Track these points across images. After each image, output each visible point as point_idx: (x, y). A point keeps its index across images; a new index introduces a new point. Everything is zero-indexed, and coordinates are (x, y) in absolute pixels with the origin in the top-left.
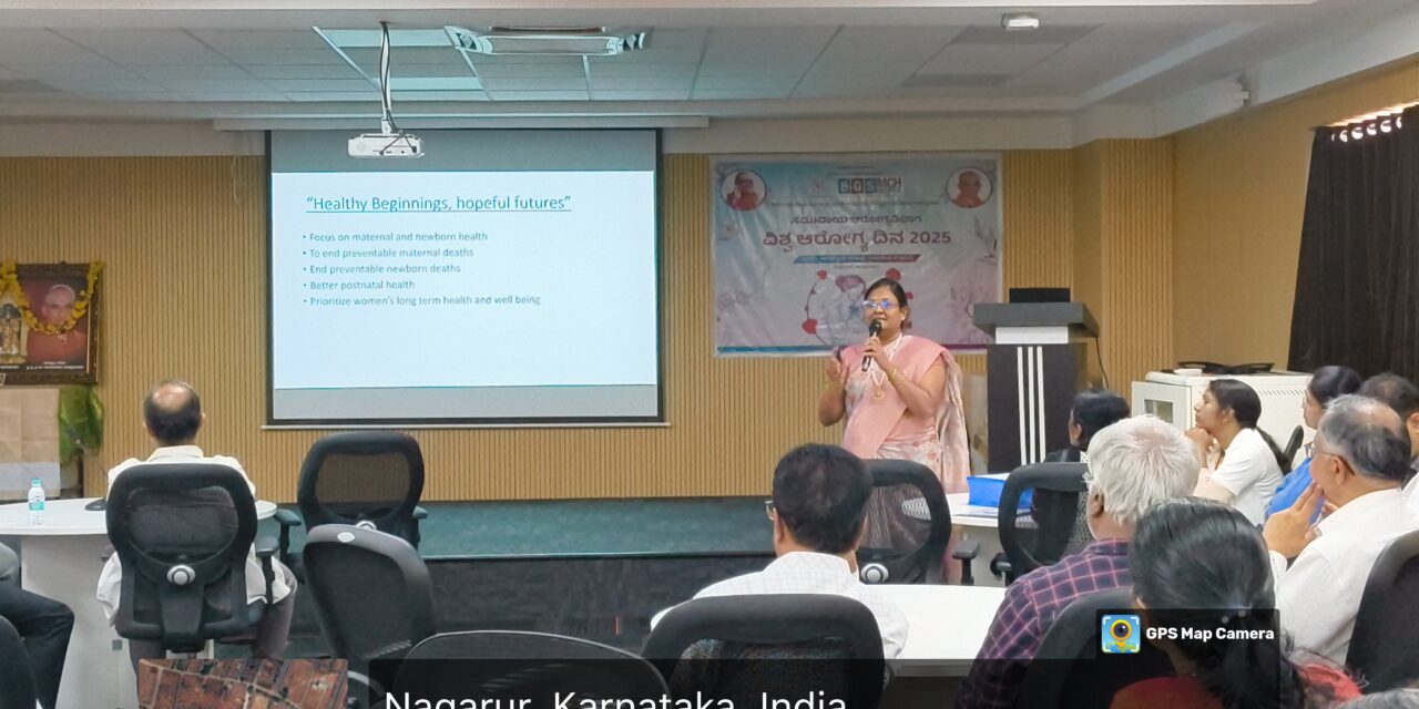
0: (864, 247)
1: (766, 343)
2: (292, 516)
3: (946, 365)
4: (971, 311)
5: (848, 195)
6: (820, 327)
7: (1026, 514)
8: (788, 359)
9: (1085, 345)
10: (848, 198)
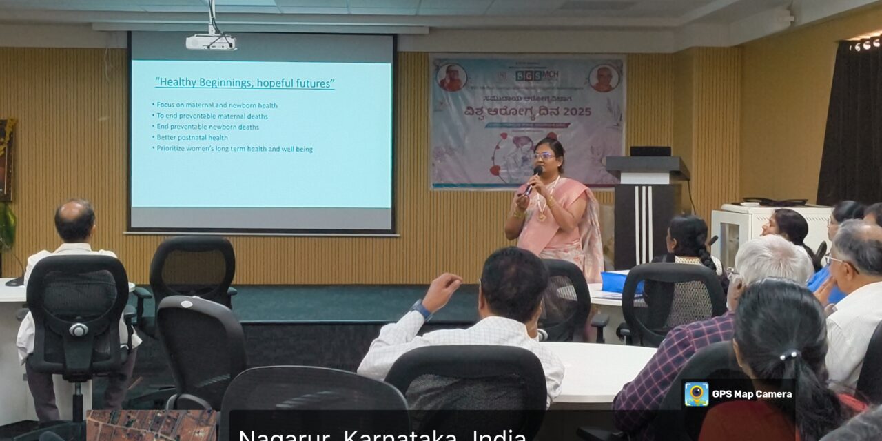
0: (533, 118)
1: (464, 181)
2: (145, 292)
3: (588, 199)
4: (604, 161)
5: (521, 82)
6: (502, 171)
7: (640, 298)
8: (480, 193)
9: (680, 186)
10: (523, 84)
